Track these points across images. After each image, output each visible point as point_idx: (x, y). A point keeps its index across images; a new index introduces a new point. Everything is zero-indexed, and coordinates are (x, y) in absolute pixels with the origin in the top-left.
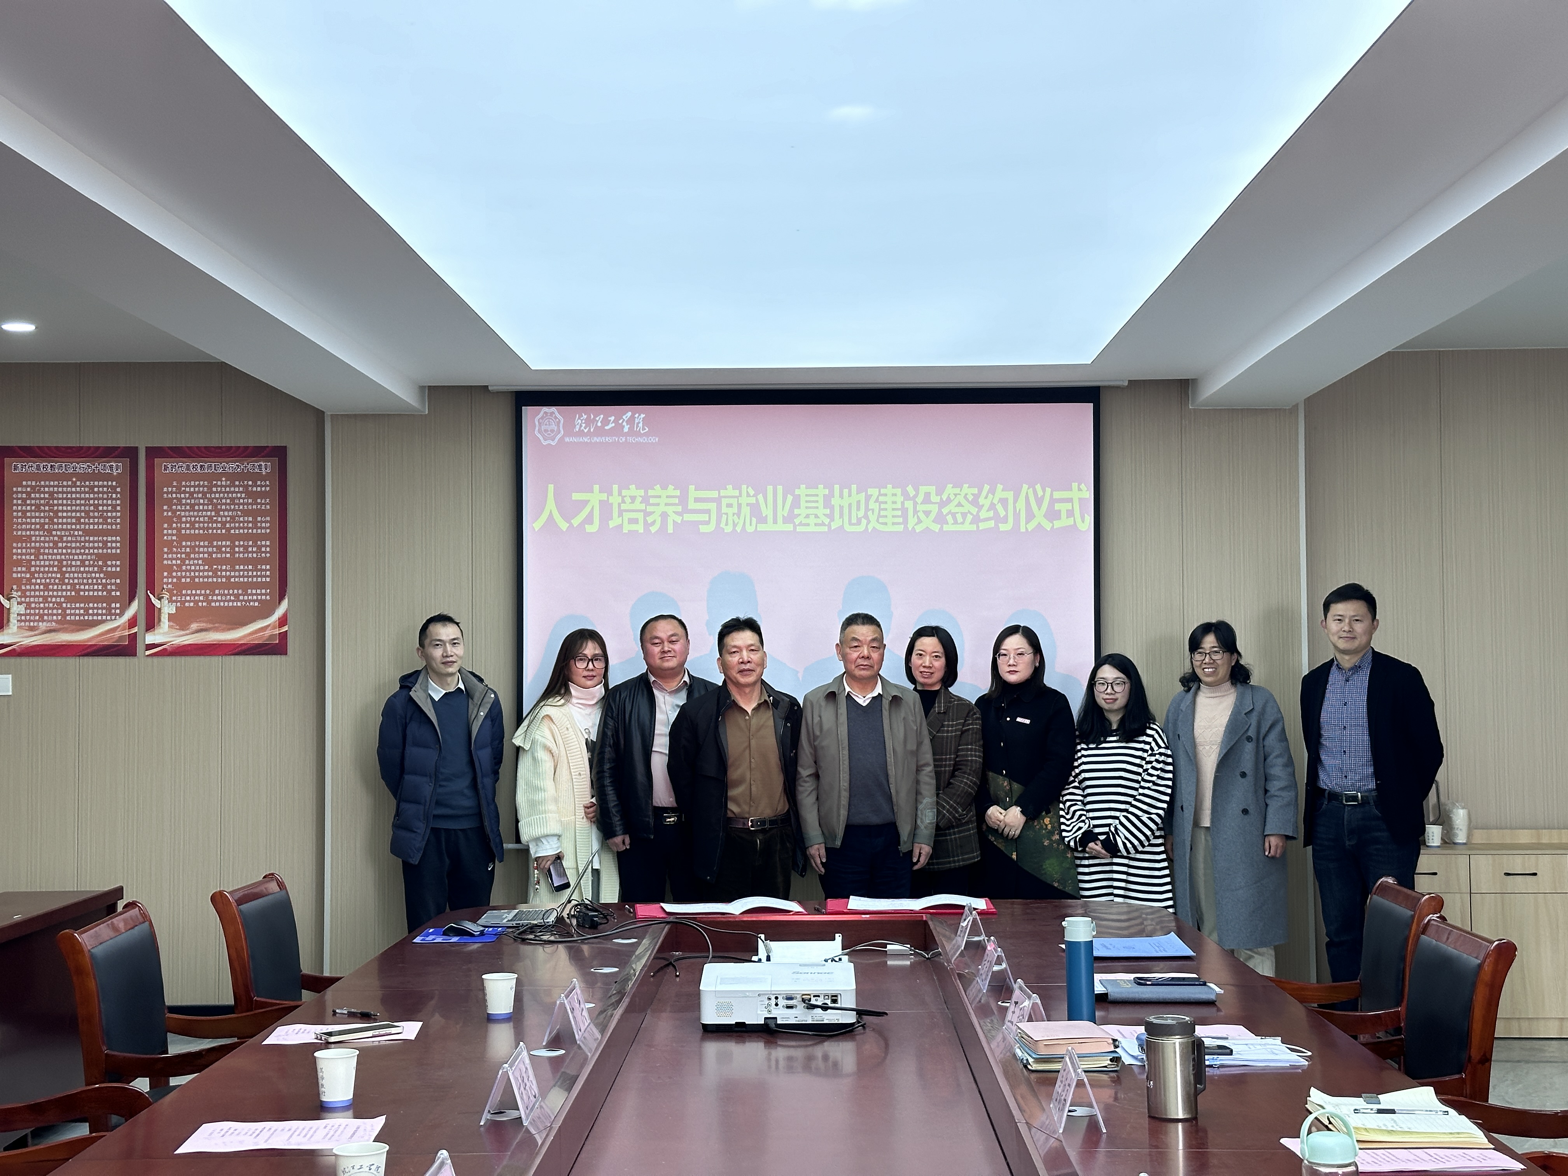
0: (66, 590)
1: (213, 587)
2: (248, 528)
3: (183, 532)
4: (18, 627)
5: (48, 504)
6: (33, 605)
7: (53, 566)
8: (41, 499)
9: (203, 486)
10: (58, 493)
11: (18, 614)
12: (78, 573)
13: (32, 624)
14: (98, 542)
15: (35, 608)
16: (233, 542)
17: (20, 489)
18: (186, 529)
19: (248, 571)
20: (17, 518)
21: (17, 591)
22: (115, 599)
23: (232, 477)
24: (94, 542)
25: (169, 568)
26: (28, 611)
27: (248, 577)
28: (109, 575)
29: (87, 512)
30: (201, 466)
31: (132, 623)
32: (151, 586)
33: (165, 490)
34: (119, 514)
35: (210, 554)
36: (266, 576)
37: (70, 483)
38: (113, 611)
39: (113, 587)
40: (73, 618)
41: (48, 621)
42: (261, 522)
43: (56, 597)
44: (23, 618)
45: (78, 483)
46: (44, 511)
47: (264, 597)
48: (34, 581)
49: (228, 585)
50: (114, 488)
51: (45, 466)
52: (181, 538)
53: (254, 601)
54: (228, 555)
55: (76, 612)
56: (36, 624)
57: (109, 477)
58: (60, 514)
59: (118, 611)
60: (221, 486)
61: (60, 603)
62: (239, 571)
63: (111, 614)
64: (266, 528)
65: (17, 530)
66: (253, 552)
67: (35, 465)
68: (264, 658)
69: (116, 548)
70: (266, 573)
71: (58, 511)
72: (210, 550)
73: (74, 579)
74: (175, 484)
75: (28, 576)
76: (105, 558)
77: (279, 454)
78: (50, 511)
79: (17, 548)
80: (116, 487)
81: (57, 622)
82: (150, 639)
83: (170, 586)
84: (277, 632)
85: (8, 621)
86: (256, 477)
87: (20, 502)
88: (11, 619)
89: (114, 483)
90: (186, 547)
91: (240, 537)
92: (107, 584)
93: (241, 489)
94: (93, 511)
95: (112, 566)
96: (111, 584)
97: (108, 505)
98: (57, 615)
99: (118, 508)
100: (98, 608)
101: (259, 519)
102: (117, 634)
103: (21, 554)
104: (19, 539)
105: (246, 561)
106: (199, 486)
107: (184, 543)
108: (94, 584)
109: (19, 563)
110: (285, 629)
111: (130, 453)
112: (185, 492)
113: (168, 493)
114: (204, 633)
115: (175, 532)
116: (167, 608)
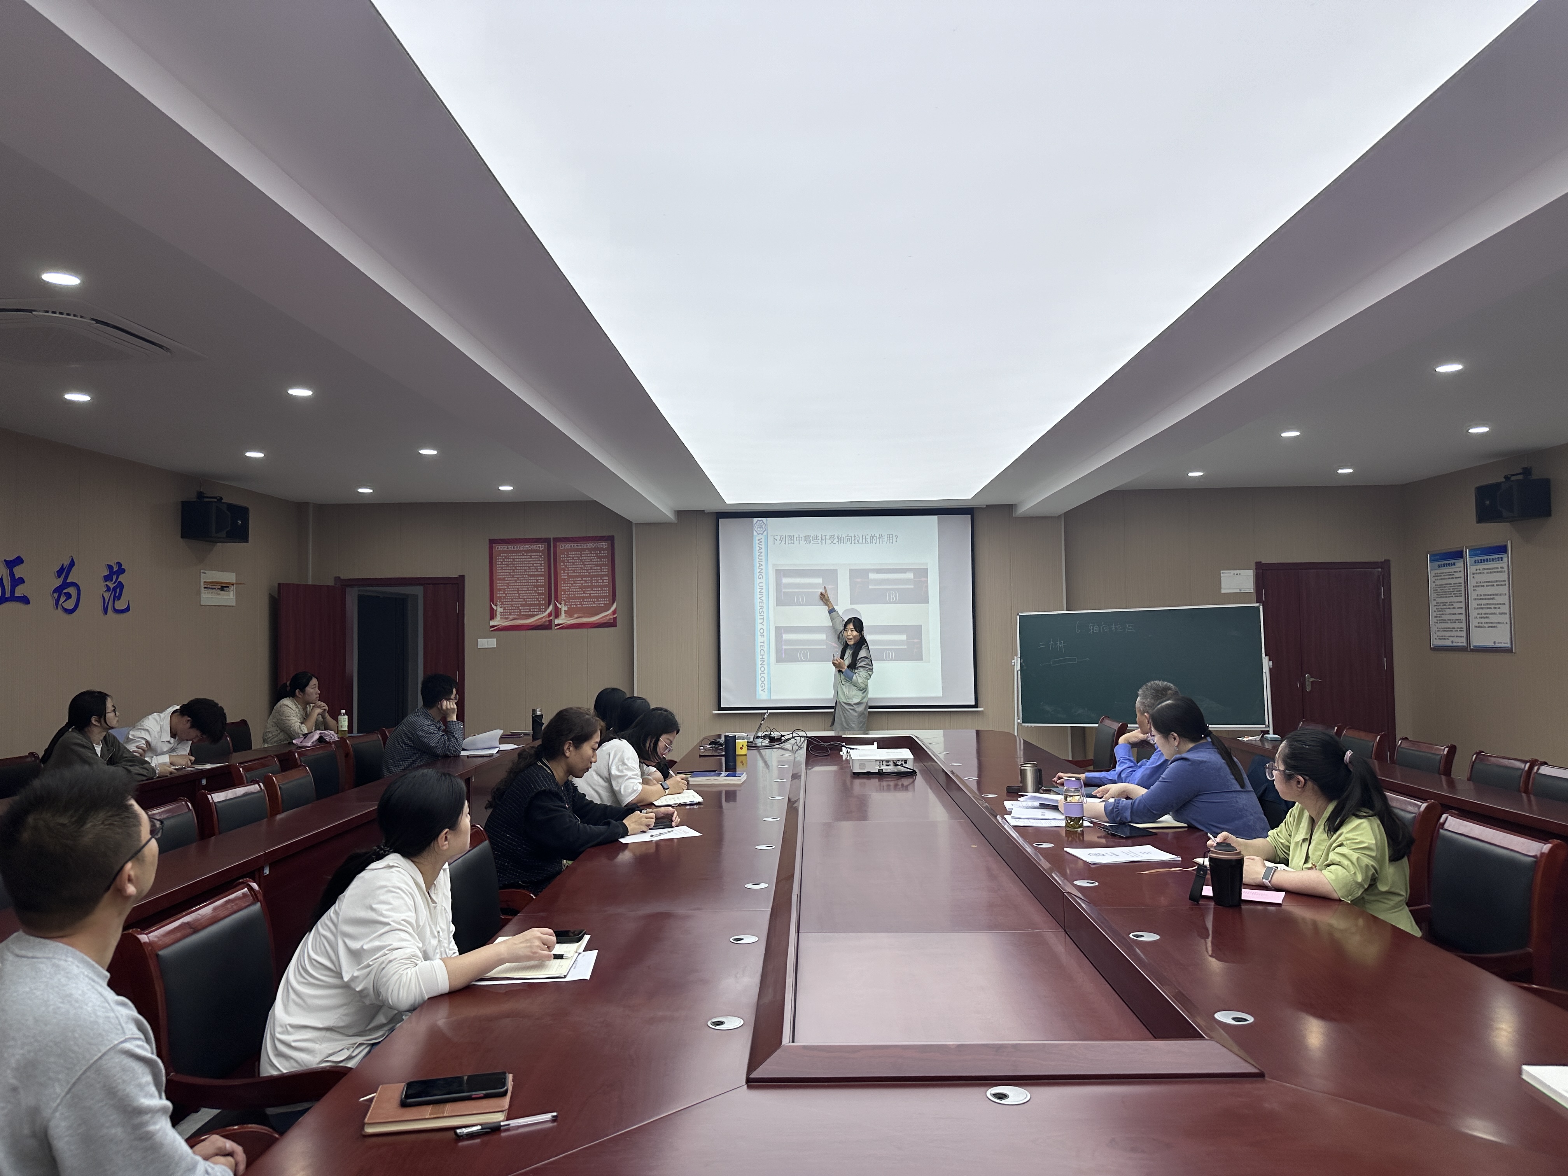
0: (521, 601)
1: (583, 598)
2: (598, 572)
3: (570, 574)
4: (501, 618)
5: (512, 564)
6: (507, 608)
7: (515, 591)
8: (509, 561)
9: (578, 554)
10: (516, 559)
11: (500, 612)
12: (526, 593)
13: (506, 616)
14: (534, 580)
15: (507, 609)
16: (591, 578)
17: (500, 557)
18: (571, 573)
19: (599, 591)
20: (499, 570)
21: (499, 602)
22: (543, 605)
23: (590, 550)
24: (532, 580)
25: (564, 591)
26: (504, 611)
27: (599, 593)
28: (540, 594)
29: (529, 567)
30: (577, 546)
31: (550, 615)
32: (556, 599)
33: (562, 556)
34: (543, 567)
35: (582, 584)
36: (607, 593)
37: (521, 554)
38: (542, 610)
39: (542, 599)
40: (524, 613)
41: (513, 615)
42: (604, 569)
43: (517, 604)
44: (502, 614)
45: (525, 554)
46: (510, 567)
47: (606, 602)
48: (507, 597)
49: (590, 597)
50: (541, 556)
51: (511, 547)
52: (569, 577)
53: (602, 604)
54: (590, 584)
55: (525, 610)
56: (508, 616)
57: (538, 551)
58: (517, 568)
59: (544, 610)
60: (586, 554)
61: (519, 607)
62: (595, 591)
63: (541, 611)
64: (606, 572)
65: (499, 575)
66: (600, 582)
67: (506, 547)
68: (606, 629)
69: (542, 582)
70: (607, 592)
71: (517, 567)
72: (582, 582)
73: (524, 596)
74: (566, 553)
75: (504, 595)
76: (537, 586)
77: (611, 539)
78: (513, 567)
79: (499, 583)
80: (542, 555)
81: (517, 615)
82: (557, 622)
83: (565, 598)
84: (612, 617)
85: (496, 615)
86: (601, 550)
87: (500, 563)
88: (497, 614)
89: (541, 554)
90: (571, 581)
91: (594, 576)
92: (538, 598)
93: (595, 555)
94: (532, 566)
95: (541, 590)
96: (540, 598)
97: (538, 563)
98: (517, 612)
99: (543, 565)
100: (535, 609)
101: (603, 568)
102: (543, 620)
103: (501, 586)
104: (500, 579)
105: (597, 587)
106: (576, 554)
107: (570, 579)
108: (533, 598)
109: (500, 590)
110: (615, 616)
111: (546, 541)
112: (570, 557)
113: (562, 557)
114: (580, 619)
115: (566, 574)
116: (564, 608)
